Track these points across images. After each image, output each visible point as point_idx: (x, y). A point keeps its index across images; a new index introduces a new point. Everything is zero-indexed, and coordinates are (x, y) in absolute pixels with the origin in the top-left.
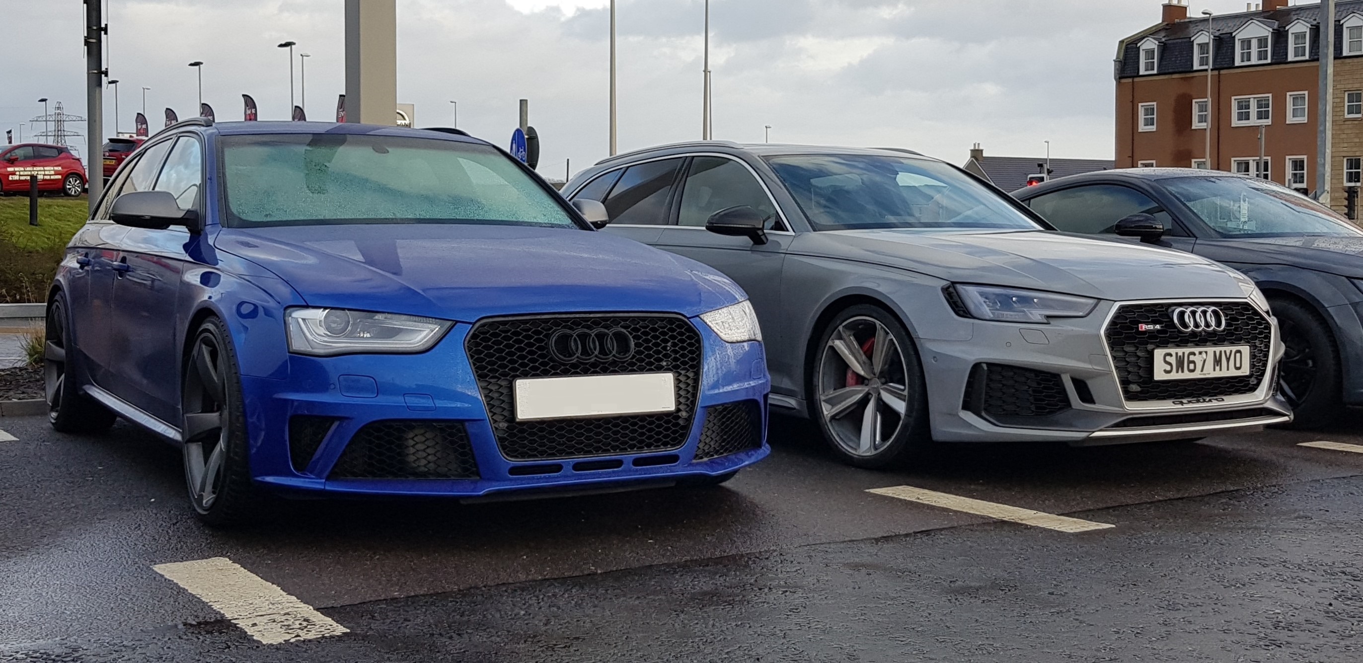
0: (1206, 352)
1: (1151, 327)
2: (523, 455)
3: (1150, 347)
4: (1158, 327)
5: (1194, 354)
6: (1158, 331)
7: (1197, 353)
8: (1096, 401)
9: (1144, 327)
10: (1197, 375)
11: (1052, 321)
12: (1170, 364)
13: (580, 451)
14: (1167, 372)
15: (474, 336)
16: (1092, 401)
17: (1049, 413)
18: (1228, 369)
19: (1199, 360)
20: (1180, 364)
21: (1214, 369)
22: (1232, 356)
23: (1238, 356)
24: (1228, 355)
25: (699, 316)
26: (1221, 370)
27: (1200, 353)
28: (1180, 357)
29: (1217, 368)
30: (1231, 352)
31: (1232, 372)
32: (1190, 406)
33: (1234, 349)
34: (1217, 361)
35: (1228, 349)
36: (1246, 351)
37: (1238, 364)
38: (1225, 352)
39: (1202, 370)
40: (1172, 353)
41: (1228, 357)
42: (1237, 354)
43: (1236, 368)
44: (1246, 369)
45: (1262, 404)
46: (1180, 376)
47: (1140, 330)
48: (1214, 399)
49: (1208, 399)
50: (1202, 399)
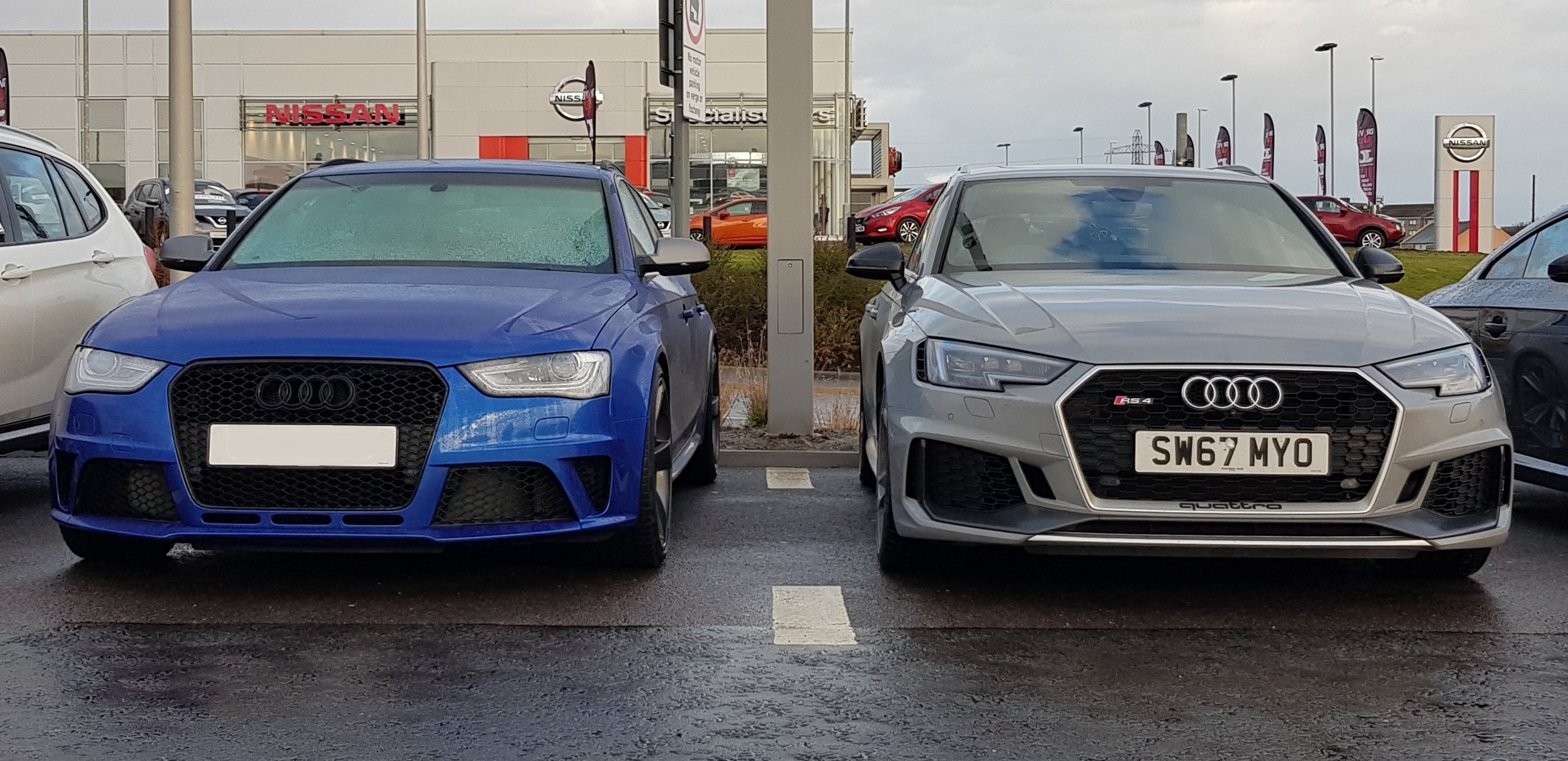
0: (1235, 440)
1: (1136, 401)
2: (218, 502)
3: (1132, 428)
4: (1148, 401)
5: (1212, 441)
6: (1147, 405)
7: (1217, 439)
8: (1056, 495)
9: (1123, 400)
10: (1217, 469)
11: (1008, 389)
12: (1166, 453)
13: (281, 503)
14: (1157, 462)
15: (183, 378)
16: (1050, 495)
17: (998, 507)
18: (1281, 464)
19: (1220, 450)
20: (1184, 452)
21: (1252, 464)
22: (1291, 447)
23: (1303, 447)
24: (1281, 445)
25: (455, 366)
26: (1265, 464)
27: (1223, 439)
28: (1184, 443)
29: (1259, 462)
30: (1288, 440)
31: (1290, 469)
32: (1205, 512)
33: (1294, 437)
34: (1259, 453)
35: (1281, 437)
36: (1321, 441)
37: (1303, 458)
38: (1275, 440)
39: (1227, 463)
40: (1169, 437)
41: (1281, 447)
42: (1301, 445)
43: (1299, 464)
44: (1321, 466)
45: (1363, 519)
46: (1183, 469)
47: (1115, 403)
48: (1263, 506)
49: (1251, 504)
50: (1239, 504)
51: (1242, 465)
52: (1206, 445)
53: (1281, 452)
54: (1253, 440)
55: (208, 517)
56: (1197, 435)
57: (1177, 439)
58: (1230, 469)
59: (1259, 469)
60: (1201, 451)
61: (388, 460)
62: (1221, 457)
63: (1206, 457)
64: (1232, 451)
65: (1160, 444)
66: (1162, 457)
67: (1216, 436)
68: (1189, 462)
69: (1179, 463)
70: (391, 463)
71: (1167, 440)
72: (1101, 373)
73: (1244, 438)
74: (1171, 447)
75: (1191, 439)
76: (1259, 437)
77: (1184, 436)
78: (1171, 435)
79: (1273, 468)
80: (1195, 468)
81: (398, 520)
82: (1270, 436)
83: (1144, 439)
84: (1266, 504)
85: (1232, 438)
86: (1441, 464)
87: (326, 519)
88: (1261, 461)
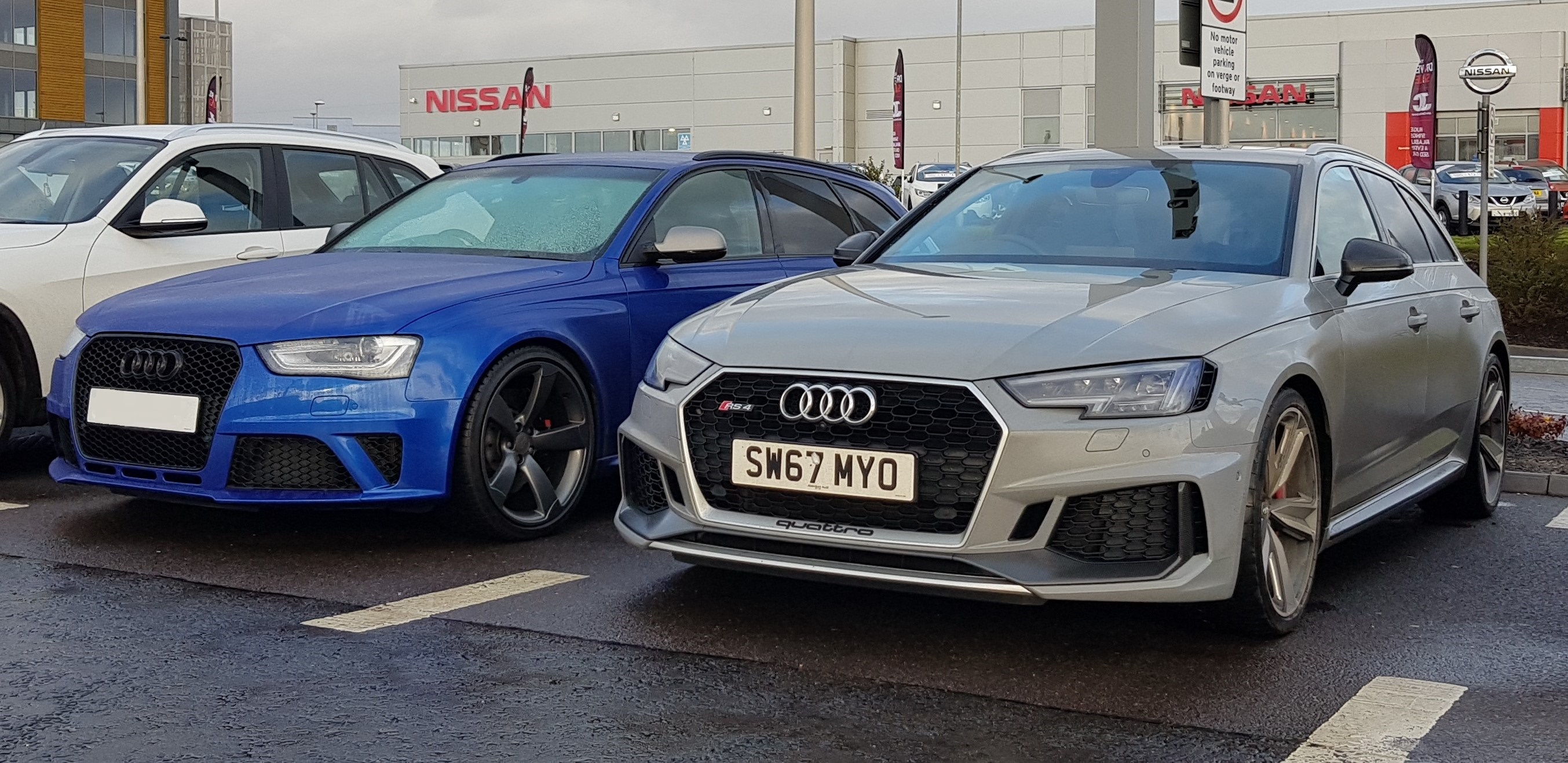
1: (738, 407)
2: (94, 455)
3: (731, 435)
4: (748, 407)
5: (798, 454)
6: (747, 412)
7: (804, 453)
8: (684, 501)
9: (728, 405)
11: (669, 388)
12: (758, 465)
13: (128, 458)
14: (750, 473)
16: (681, 501)
17: (656, 509)
18: (865, 485)
19: (807, 464)
20: (774, 465)
21: (837, 483)
22: (876, 467)
23: (888, 468)
24: (866, 464)
25: (254, 346)
26: (850, 484)
27: (809, 454)
28: (774, 455)
29: (843, 481)
30: (872, 460)
31: (874, 492)
32: (801, 532)
33: (879, 456)
34: (843, 471)
35: (866, 455)
36: (906, 462)
37: (888, 481)
38: (860, 459)
39: (813, 481)
40: (761, 447)
41: (865, 466)
42: (886, 465)
43: (883, 487)
44: (905, 491)
45: (954, 555)
46: (773, 483)
47: (720, 409)
48: (856, 530)
49: (844, 527)
50: (833, 526)
51: (827, 484)
52: (794, 459)
53: (866, 472)
54: (838, 458)
55: (90, 466)
56: (786, 448)
57: (768, 450)
58: (816, 487)
59: (842, 489)
60: (789, 465)
61: (190, 426)
62: (808, 473)
63: (794, 472)
64: (818, 467)
65: (754, 454)
66: (754, 469)
67: (803, 449)
68: (778, 477)
69: (769, 476)
70: (193, 430)
71: (759, 451)
72: (725, 375)
73: (830, 453)
74: (762, 459)
75: (780, 451)
76: (844, 453)
77: (774, 447)
78: (763, 445)
79: (856, 490)
80: (783, 484)
81: (197, 480)
82: (855, 453)
83: (740, 446)
84: (858, 528)
85: (818, 453)
86: (1071, 500)
87: (151, 475)
88: (846, 480)
